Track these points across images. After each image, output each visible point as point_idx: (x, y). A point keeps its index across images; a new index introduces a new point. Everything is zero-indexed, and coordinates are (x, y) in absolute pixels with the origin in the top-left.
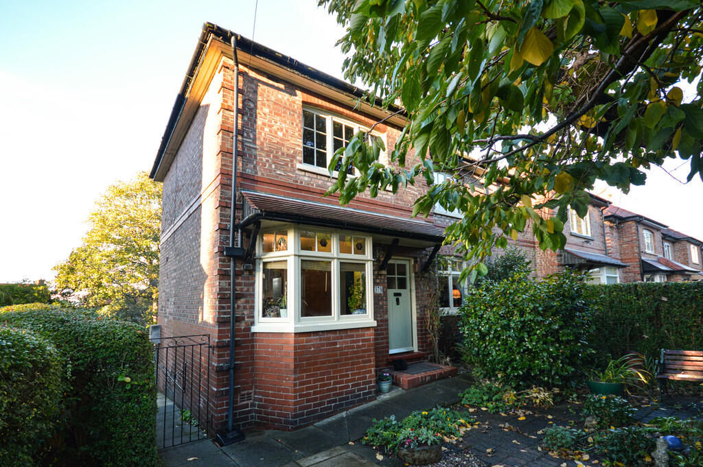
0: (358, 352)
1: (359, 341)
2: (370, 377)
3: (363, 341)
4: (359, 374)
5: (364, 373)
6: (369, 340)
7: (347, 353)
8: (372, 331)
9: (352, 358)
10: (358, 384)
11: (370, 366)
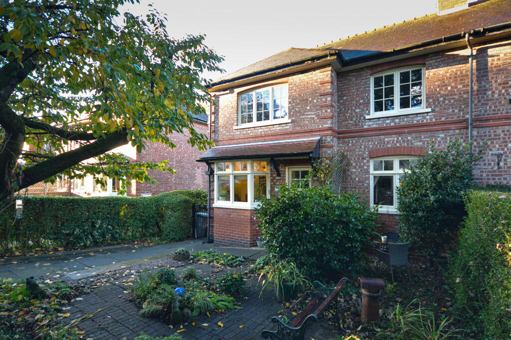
0: (241, 221)
1: (241, 216)
2: (247, 235)
3: (244, 216)
4: (241, 232)
5: (244, 232)
6: (247, 216)
7: (236, 221)
8: (249, 212)
9: (238, 223)
10: (240, 237)
11: (248, 230)
